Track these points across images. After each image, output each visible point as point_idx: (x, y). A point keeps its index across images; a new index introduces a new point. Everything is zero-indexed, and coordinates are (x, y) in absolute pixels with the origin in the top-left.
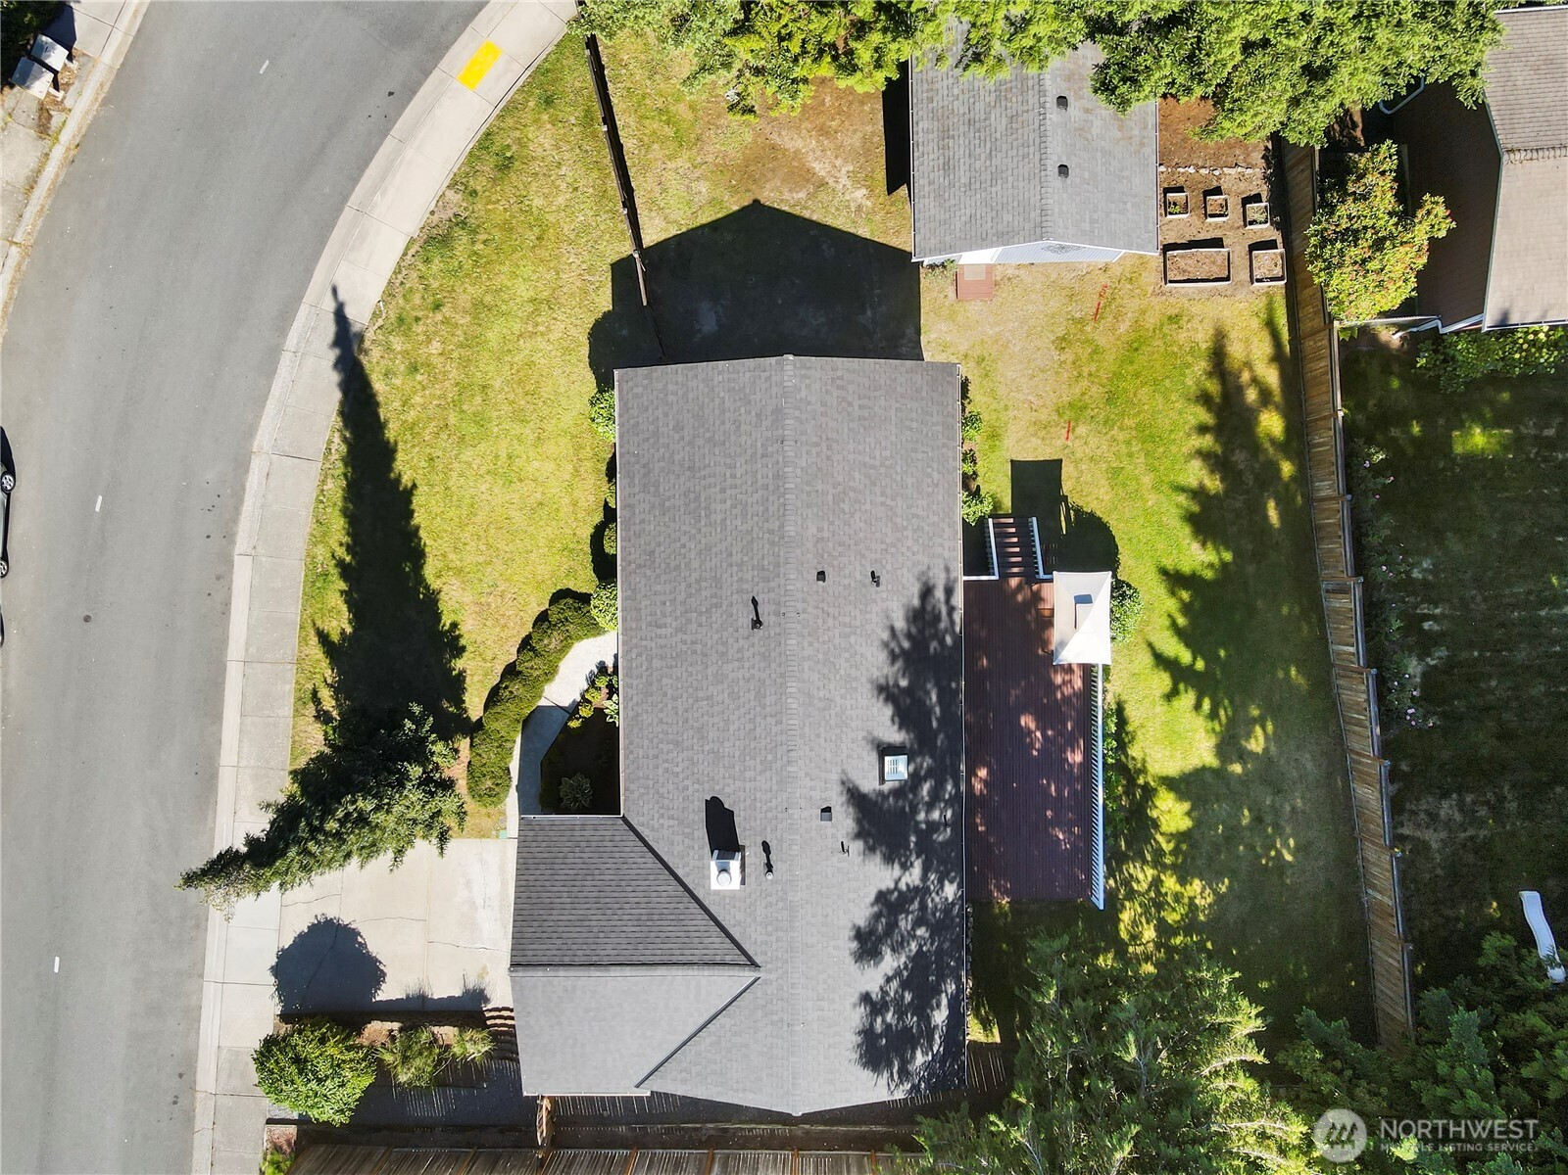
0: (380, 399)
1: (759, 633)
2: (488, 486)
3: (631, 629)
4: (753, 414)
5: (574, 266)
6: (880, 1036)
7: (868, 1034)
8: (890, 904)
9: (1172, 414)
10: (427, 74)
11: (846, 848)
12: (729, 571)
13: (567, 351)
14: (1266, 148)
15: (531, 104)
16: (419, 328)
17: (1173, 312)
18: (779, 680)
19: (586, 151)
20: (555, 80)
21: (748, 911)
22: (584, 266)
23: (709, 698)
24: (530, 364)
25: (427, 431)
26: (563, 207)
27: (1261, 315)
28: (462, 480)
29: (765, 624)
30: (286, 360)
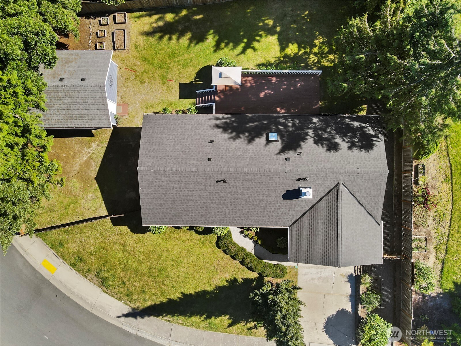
0: (153, 303)
1: (227, 180)
2: (182, 268)
3: (227, 223)
4: (156, 181)
5: (113, 238)
6: (362, 144)
7: (361, 148)
8: (319, 140)
9: (166, 48)
10: (51, 284)
11: (299, 153)
12: (207, 190)
13: (140, 241)
14: (85, 18)
15: (62, 250)
16: (131, 289)
17: (134, 47)
18: (243, 174)
19: (77, 233)
20: (55, 242)
21: (320, 186)
22: (113, 234)
23: (249, 197)
24: (143, 253)
25: (164, 288)
26: (94, 241)
27: (136, 20)
28: (180, 277)
29: (225, 178)
30: (140, 334)
